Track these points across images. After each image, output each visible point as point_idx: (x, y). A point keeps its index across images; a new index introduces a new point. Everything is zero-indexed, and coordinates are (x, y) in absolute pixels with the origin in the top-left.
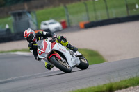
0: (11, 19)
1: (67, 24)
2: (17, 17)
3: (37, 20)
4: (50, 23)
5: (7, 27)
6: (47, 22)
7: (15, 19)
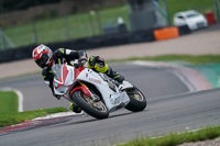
0: (127, 8)
1: (216, 18)
2: (137, 7)
3: (168, 10)
4: (189, 16)
5: (120, 21)
6: (184, 14)
7: (134, 10)
